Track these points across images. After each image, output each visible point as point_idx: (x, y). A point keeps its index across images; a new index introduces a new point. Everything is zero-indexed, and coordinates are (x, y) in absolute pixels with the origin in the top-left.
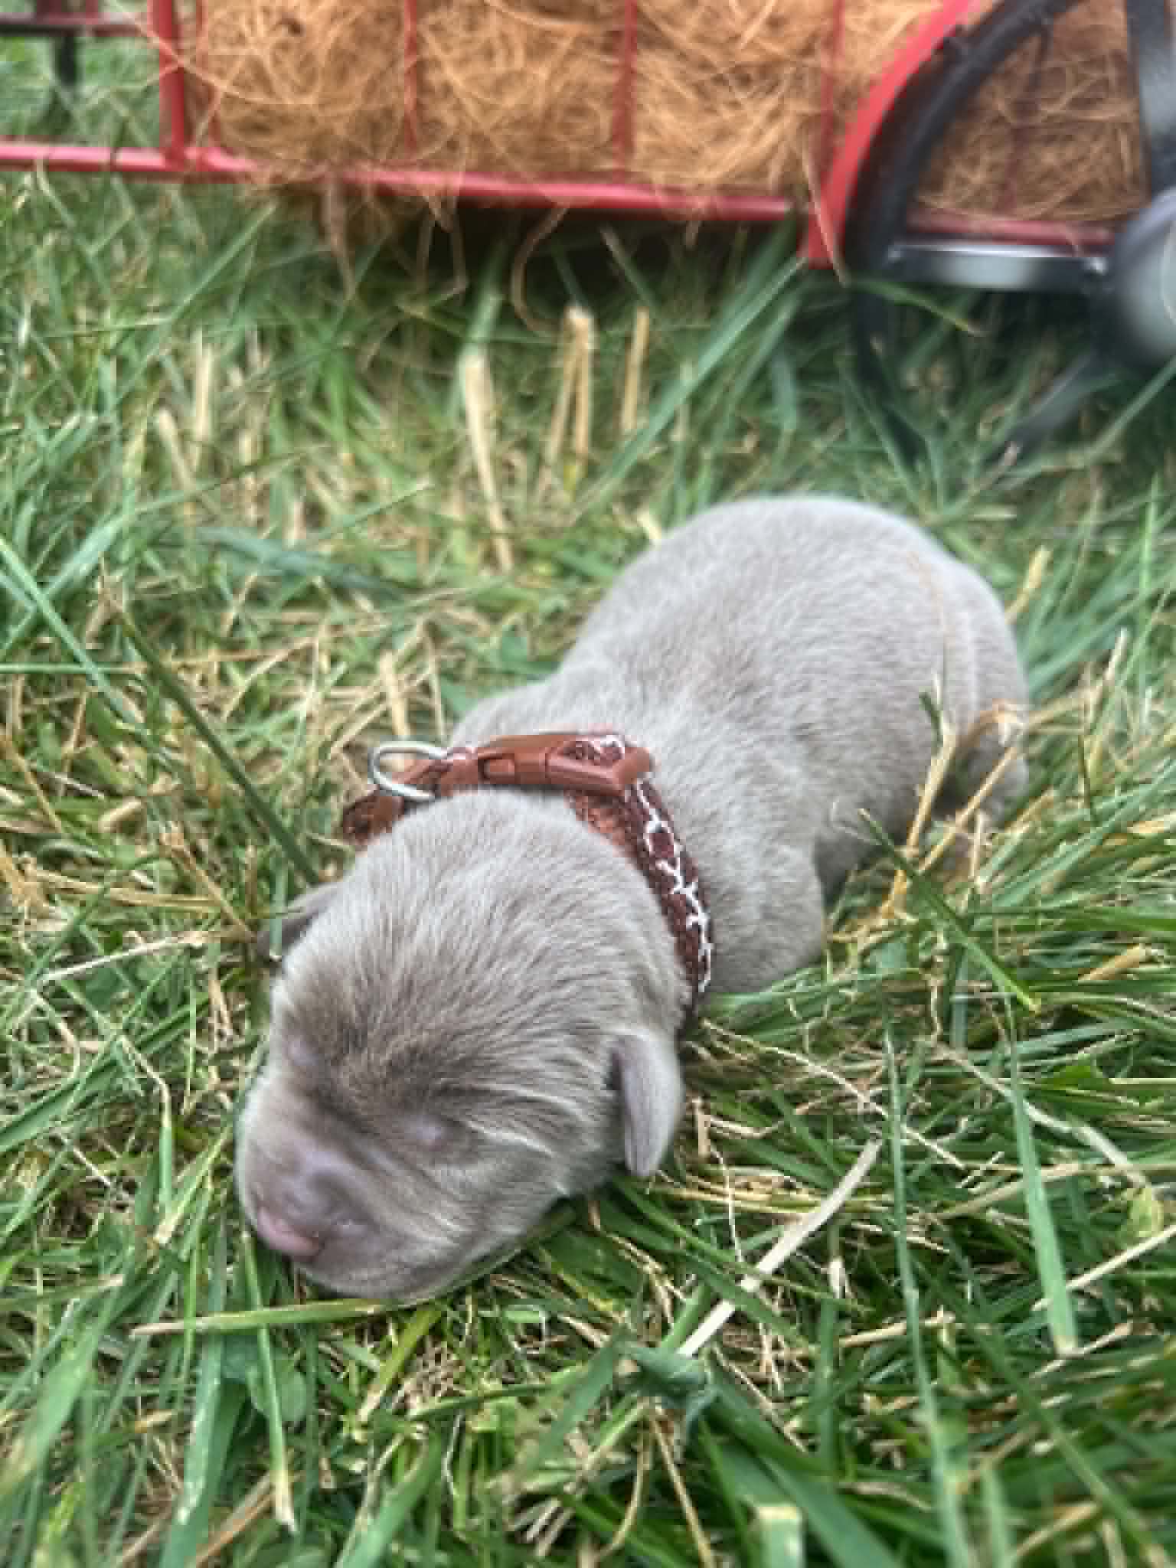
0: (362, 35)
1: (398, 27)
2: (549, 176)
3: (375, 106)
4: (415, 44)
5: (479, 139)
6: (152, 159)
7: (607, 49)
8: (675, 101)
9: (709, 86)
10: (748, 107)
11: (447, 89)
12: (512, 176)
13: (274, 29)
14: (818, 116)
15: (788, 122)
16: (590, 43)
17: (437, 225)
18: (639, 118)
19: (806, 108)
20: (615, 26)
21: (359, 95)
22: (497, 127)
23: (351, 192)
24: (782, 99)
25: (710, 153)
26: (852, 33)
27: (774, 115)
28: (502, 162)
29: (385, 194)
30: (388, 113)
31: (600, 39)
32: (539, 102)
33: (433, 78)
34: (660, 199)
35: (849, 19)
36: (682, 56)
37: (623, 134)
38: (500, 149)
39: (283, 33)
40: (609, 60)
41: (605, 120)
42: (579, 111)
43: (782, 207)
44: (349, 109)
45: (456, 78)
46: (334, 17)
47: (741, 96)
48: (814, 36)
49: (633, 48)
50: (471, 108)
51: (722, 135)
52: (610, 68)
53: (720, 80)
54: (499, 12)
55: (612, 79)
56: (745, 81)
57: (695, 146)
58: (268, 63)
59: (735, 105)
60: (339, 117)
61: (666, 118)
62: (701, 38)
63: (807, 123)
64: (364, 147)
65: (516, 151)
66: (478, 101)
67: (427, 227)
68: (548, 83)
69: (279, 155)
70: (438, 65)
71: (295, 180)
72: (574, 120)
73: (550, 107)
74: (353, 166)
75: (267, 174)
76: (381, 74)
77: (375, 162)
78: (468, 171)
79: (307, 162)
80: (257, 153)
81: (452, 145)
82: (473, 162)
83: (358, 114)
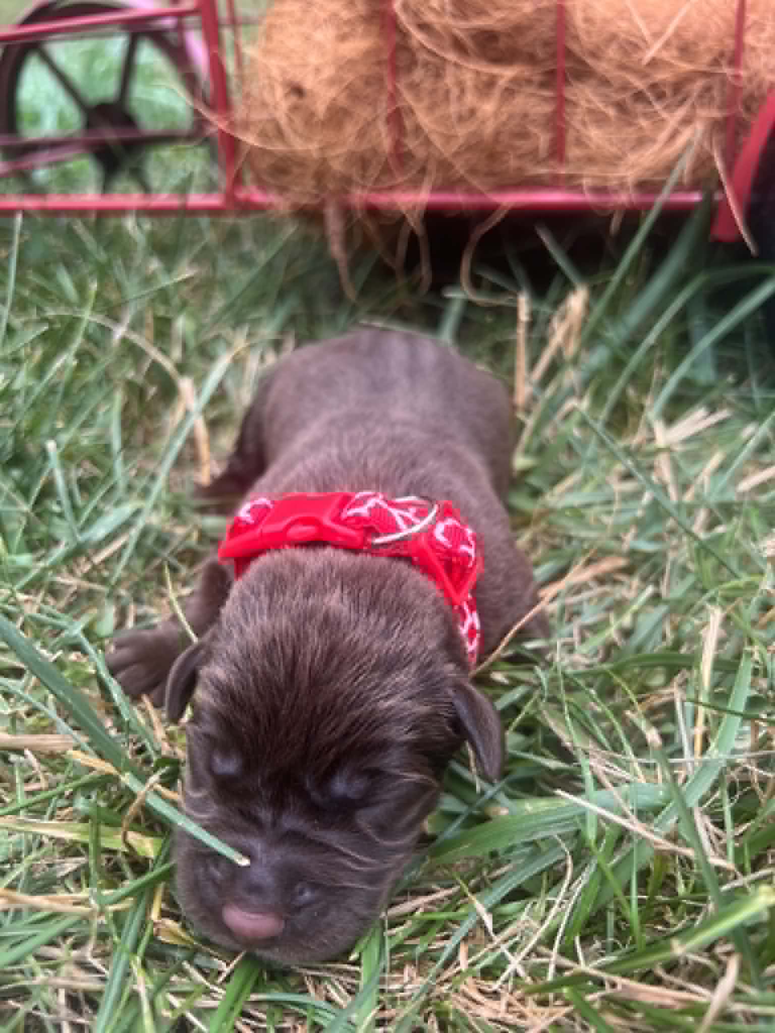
0: (354, 95)
1: (382, 88)
2: (503, 187)
3: (365, 146)
4: (394, 96)
5: (445, 165)
6: (215, 200)
7: (543, 85)
8: (600, 119)
9: (629, 103)
10: (664, 115)
11: (418, 129)
12: (470, 190)
13: (286, 95)
14: (727, 119)
15: (699, 127)
16: (529, 82)
17: (412, 233)
18: (570, 136)
19: (716, 114)
20: (550, 65)
21: (352, 139)
22: (456, 154)
23: (347, 212)
24: (693, 107)
25: (632, 158)
26: (753, 49)
27: (687, 121)
28: (461, 180)
29: (373, 211)
30: (375, 151)
31: (537, 78)
32: (489, 129)
33: (408, 124)
34: (589, 198)
35: (749, 39)
36: (605, 82)
37: (557, 151)
38: (460, 168)
39: (294, 99)
40: (547, 93)
41: (543, 140)
42: (524, 135)
43: (696, 197)
44: (340, 151)
45: (424, 119)
46: (332, 82)
47: (658, 106)
48: (722, 54)
49: (566, 81)
50: (436, 140)
51: (641, 142)
52: (545, 99)
53: (639, 96)
54: (456, 65)
55: (547, 108)
56: (661, 96)
57: (619, 153)
58: (283, 121)
59: (652, 116)
60: (338, 156)
61: (595, 135)
62: (622, 67)
63: (716, 126)
64: (356, 177)
65: (473, 171)
66: (442, 135)
67: (404, 234)
68: (496, 114)
69: (297, 189)
70: (412, 111)
71: (306, 205)
72: (518, 143)
73: (497, 134)
74: (347, 192)
75: (288, 203)
76: (370, 124)
77: (364, 187)
78: (435, 189)
79: (315, 192)
80: (282, 190)
81: (423, 171)
82: (439, 182)
83: (352, 154)
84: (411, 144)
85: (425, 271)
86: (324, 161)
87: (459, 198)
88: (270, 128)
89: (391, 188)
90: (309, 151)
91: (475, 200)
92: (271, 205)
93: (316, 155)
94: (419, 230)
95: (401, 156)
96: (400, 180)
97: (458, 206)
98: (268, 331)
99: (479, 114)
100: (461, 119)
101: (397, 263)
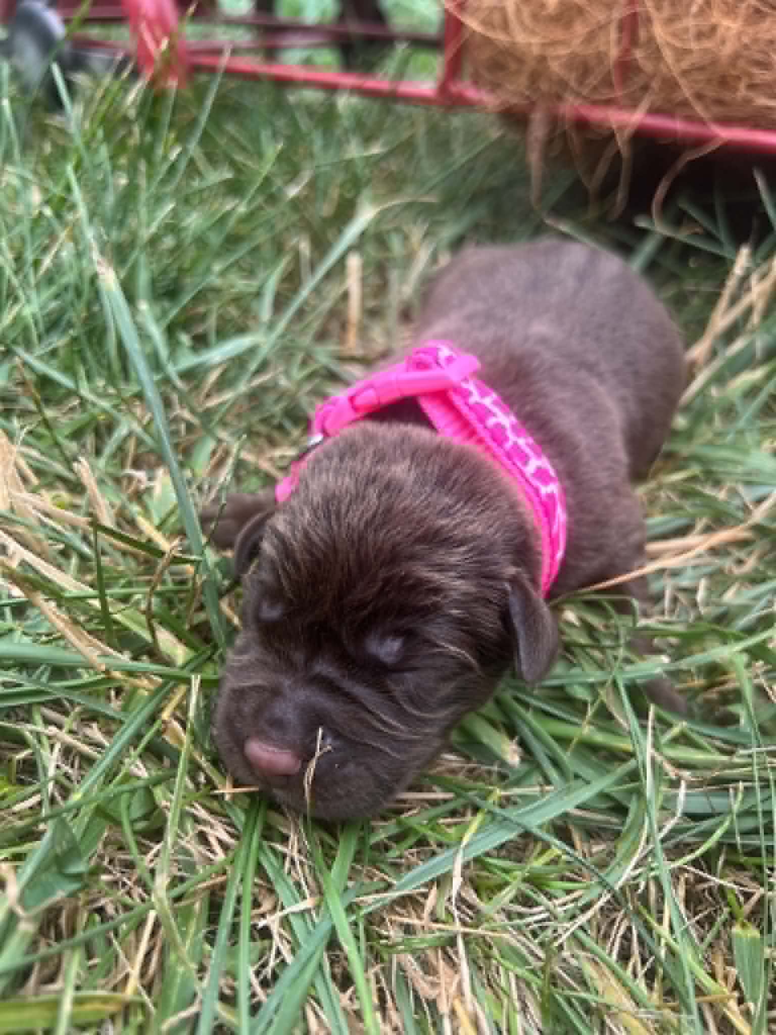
2: (726, 121)
3: (590, 51)
5: (670, 84)
11: (651, 40)
12: (692, 118)
17: (618, 152)
21: (577, 42)
22: (685, 73)
23: (554, 119)
28: (685, 103)
29: (582, 124)
30: (600, 57)
32: (727, 50)
33: (642, 34)
38: (686, 92)
44: (563, 51)
45: (659, 31)
50: (668, 55)
58: (511, 10)
60: (558, 57)
64: (573, 84)
65: (699, 97)
66: (675, 49)
67: (609, 153)
68: (739, 35)
69: (510, 87)
70: (649, 20)
71: (515, 105)
72: (755, 71)
73: (736, 57)
74: (559, 98)
75: (497, 102)
76: (602, 27)
77: (578, 95)
78: (653, 111)
79: (527, 93)
80: (495, 87)
81: (645, 88)
82: (658, 103)
83: (573, 56)
84: (639, 54)
85: (620, 196)
86: (542, 59)
87: (678, 125)
88: (497, 17)
89: (609, 103)
90: (530, 44)
91: (694, 129)
92: (480, 102)
93: (536, 51)
94: (625, 152)
95: (627, 68)
96: (618, 93)
97: (673, 134)
98: (448, 232)
99: (720, 32)
100: (700, 36)
101: (593, 184)
